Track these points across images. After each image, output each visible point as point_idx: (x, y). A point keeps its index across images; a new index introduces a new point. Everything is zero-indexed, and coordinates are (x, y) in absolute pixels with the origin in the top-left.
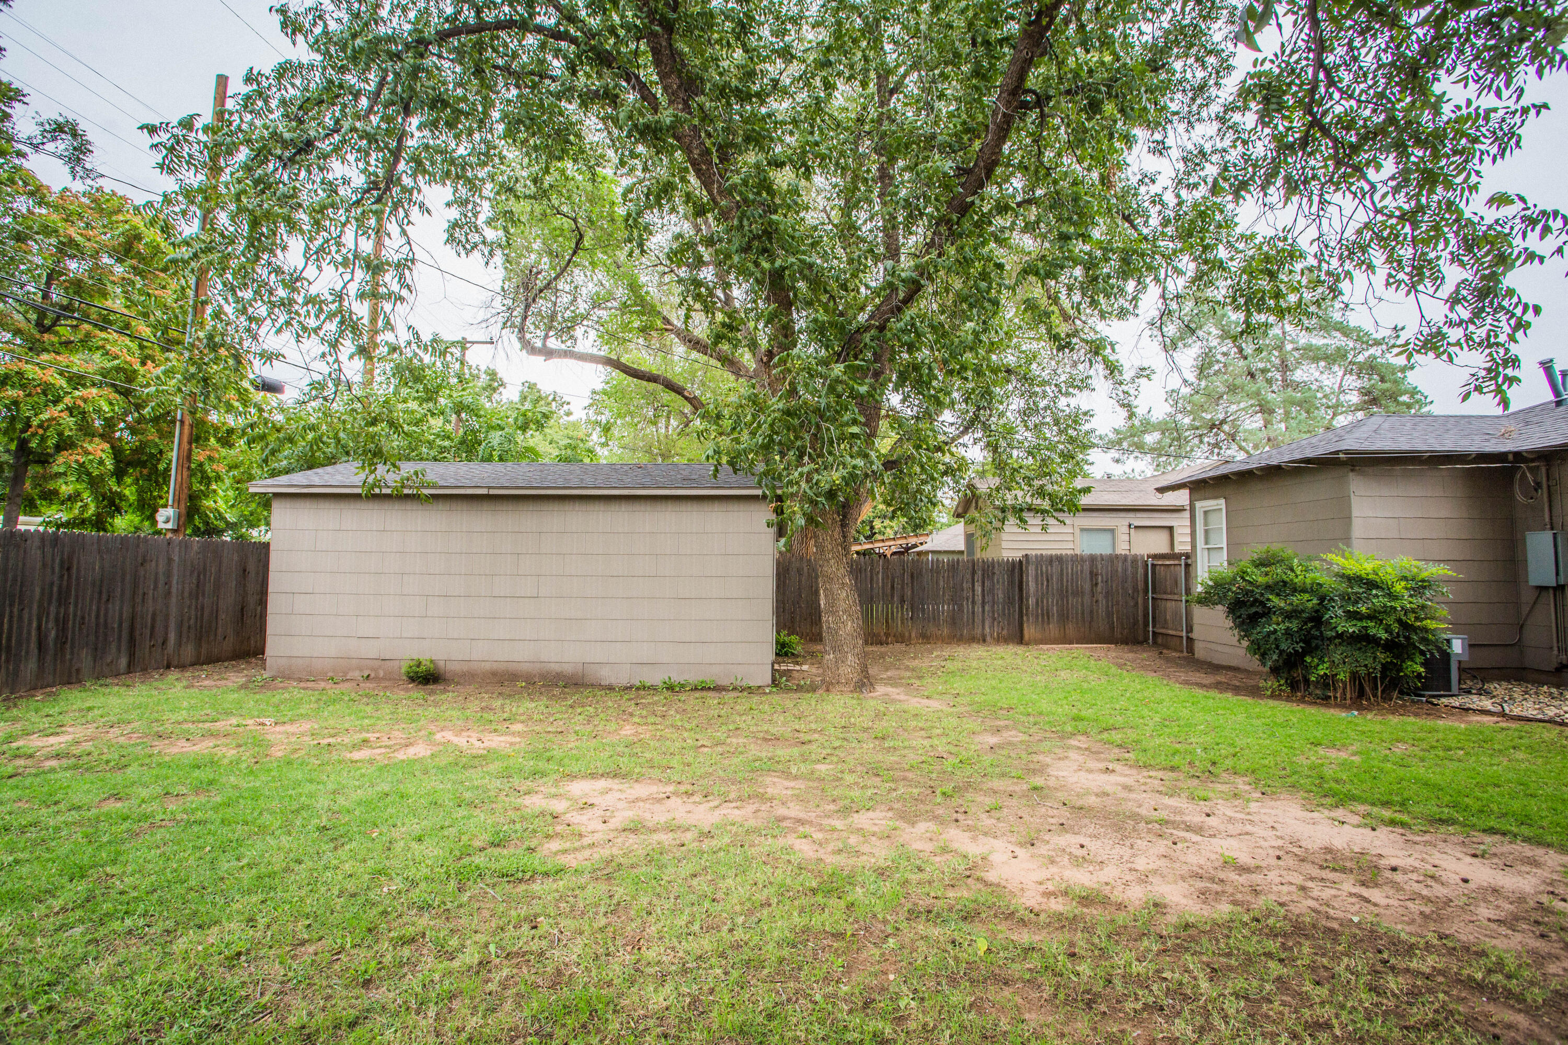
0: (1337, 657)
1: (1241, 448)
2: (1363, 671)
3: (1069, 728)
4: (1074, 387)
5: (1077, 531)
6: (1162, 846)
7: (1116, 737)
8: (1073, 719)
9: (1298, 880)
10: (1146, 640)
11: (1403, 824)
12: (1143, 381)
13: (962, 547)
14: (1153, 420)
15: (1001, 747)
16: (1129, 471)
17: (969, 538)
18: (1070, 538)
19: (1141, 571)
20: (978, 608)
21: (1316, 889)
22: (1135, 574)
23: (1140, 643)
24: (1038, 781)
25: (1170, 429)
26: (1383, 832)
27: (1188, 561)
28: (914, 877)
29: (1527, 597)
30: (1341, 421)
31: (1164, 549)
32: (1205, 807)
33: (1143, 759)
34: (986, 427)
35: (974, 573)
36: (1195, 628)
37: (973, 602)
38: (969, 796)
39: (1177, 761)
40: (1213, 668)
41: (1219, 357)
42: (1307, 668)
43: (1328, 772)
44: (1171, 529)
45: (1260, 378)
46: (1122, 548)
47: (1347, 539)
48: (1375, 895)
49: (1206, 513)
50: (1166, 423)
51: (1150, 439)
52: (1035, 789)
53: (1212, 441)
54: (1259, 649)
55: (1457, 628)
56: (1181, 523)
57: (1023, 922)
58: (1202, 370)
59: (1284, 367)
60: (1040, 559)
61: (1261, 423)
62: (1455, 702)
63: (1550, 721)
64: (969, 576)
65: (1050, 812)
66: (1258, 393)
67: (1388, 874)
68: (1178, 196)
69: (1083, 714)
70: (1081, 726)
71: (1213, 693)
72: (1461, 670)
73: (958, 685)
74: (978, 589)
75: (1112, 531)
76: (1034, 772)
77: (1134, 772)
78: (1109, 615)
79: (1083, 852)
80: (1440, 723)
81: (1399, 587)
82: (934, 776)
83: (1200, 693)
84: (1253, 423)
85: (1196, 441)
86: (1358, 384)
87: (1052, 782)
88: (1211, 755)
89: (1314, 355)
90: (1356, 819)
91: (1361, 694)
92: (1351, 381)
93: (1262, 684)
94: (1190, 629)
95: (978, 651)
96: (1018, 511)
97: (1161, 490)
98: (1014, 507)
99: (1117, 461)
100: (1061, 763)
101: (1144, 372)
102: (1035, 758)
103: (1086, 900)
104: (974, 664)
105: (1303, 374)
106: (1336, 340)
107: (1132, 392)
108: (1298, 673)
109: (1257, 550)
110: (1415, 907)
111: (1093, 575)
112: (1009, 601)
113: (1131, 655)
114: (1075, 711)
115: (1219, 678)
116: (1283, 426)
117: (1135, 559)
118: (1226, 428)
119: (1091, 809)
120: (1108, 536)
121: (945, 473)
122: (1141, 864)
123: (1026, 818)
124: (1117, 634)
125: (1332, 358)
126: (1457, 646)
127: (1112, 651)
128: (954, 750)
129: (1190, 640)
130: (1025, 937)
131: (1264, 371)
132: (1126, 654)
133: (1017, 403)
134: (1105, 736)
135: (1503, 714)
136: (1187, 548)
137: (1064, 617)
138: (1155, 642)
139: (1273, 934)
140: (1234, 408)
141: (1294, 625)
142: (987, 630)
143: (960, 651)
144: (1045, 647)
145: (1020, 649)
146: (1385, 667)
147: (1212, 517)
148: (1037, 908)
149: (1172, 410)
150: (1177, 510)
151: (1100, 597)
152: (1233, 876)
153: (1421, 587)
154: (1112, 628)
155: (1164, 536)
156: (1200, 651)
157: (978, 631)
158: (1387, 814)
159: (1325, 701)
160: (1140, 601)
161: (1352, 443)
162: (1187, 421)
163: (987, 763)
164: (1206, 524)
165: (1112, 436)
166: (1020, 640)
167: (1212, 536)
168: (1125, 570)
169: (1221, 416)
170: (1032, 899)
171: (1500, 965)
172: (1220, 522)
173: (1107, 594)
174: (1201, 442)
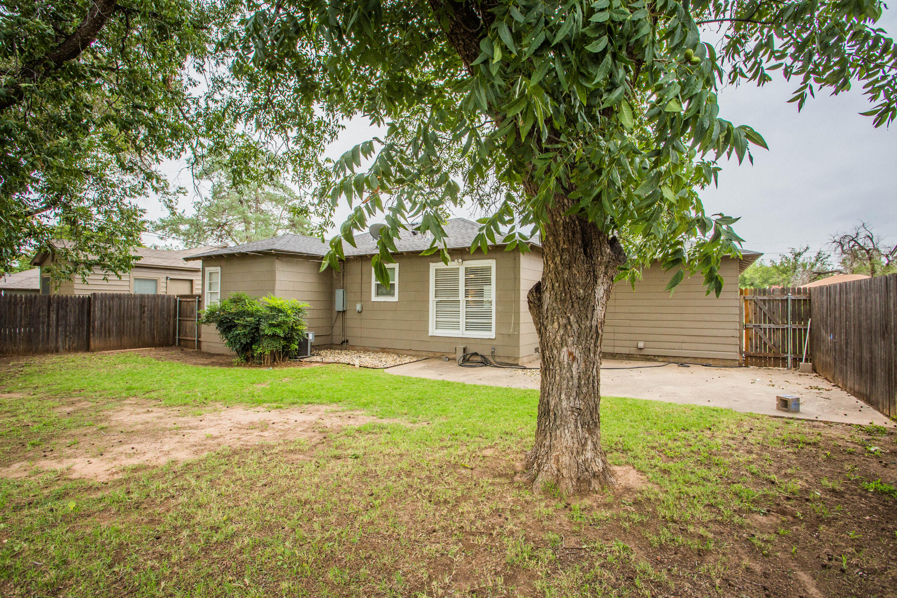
0: (265, 344)
1: (233, 240)
2: (275, 349)
3: (124, 395)
4: (135, 192)
5: (132, 280)
6: (177, 438)
7: (154, 395)
8: (127, 390)
9: (237, 436)
10: (174, 344)
11: (280, 407)
12: (181, 195)
13: (38, 287)
14: (186, 217)
15: (75, 412)
16: (169, 245)
17: (44, 281)
18: (127, 283)
19: (172, 304)
20: (53, 330)
21: (244, 438)
22: (169, 306)
23: (171, 346)
24: (104, 424)
25: (195, 224)
26: (273, 412)
27: (200, 299)
28: (15, 492)
29: (335, 315)
30: (280, 233)
31: (187, 292)
32: (200, 418)
33: (168, 402)
34: (66, 206)
35: (49, 305)
36: (202, 335)
37: (49, 326)
38: (53, 442)
39: (188, 400)
40: (212, 355)
41: (225, 189)
42: (252, 350)
43: (256, 394)
44: (191, 281)
45: (245, 204)
46: (161, 291)
47: (273, 291)
48: (266, 434)
49: (210, 273)
50: (193, 220)
51: (183, 228)
52: (102, 428)
53: (219, 234)
54: (232, 343)
55: (310, 328)
56: (197, 278)
57: (98, 489)
58: (216, 194)
59: (257, 201)
60: (104, 297)
61: (244, 228)
62: (308, 359)
63: (336, 363)
64: (45, 307)
65: (113, 438)
66: (244, 213)
67: (272, 426)
68: (207, 104)
69: (133, 386)
70: (132, 392)
71: (210, 367)
72: (312, 346)
73: (36, 381)
74: (54, 316)
75: (156, 281)
76: (101, 421)
77: (164, 410)
78: (152, 330)
79: (134, 450)
80: (301, 368)
81: (289, 312)
82: (23, 437)
83: (202, 368)
84: (240, 227)
85: (209, 233)
86: (288, 216)
87: (113, 424)
88: (205, 395)
89: (271, 198)
90: (264, 409)
91: (275, 360)
92: (286, 214)
93: (234, 360)
94: (199, 336)
95: (55, 358)
96: (89, 265)
97: (187, 259)
98: (85, 263)
99: (162, 238)
100: (120, 413)
101: (181, 190)
102: (101, 413)
103: (135, 470)
104: (50, 367)
105: (265, 206)
106: (280, 193)
107: (174, 200)
108: (249, 354)
109: (233, 294)
110: (277, 434)
111: (142, 307)
112: (79, 324)
113: (164, 353)
114: (128, 385)
115: (213, 360)
116: (254, 231)
117: (169, 298)
118: (226, 228)
119: (138, 431)
120: (153, 283)
121: (29, 235)
122: (166, 448)
123: (97, 443)
124: (157, 340)
125: (279, 201)
126: (311, 337)
127: (153, 351)
128: (37, 419)
129: (199, 342)
130: (100, 494)
131: (247, 201)
132: (162, 352)
133: (93, 194)
134: (147, 395)
135: (322, 362)
136: (199, 292)
137: (121, 333)
138: (179, 345)
139: (224, 456)
140: (231, 217)
141: (246, 331)
142: (60, 343)
143: (37, 359)
144: (107, 352)
145: (87, 355)
146: (283, 347)
147: (214, 276)
148: (106, 481)
149: (196, 213)
150: (196, 271)
151: (146, 320)
152: (211, 442)
153: (298, 311)
154: (153, 338)
155: (188, 285)
156: (204, 347)
157: (52, 345)
158: (275, 405)
159: (260, 365)
160: (172, 323)
161: (279, 246)
162: (205, 220)
163: (66, 422)
164: (210, 279)
165: (159, 223)
166: (87, 348)
167: (213, 287)
168: (163, 304)
169: (224, 221)
170: (103, 478)
171: (299, 444)
172: (217, 279)
173: (151, 318)
174: (212, 233)
